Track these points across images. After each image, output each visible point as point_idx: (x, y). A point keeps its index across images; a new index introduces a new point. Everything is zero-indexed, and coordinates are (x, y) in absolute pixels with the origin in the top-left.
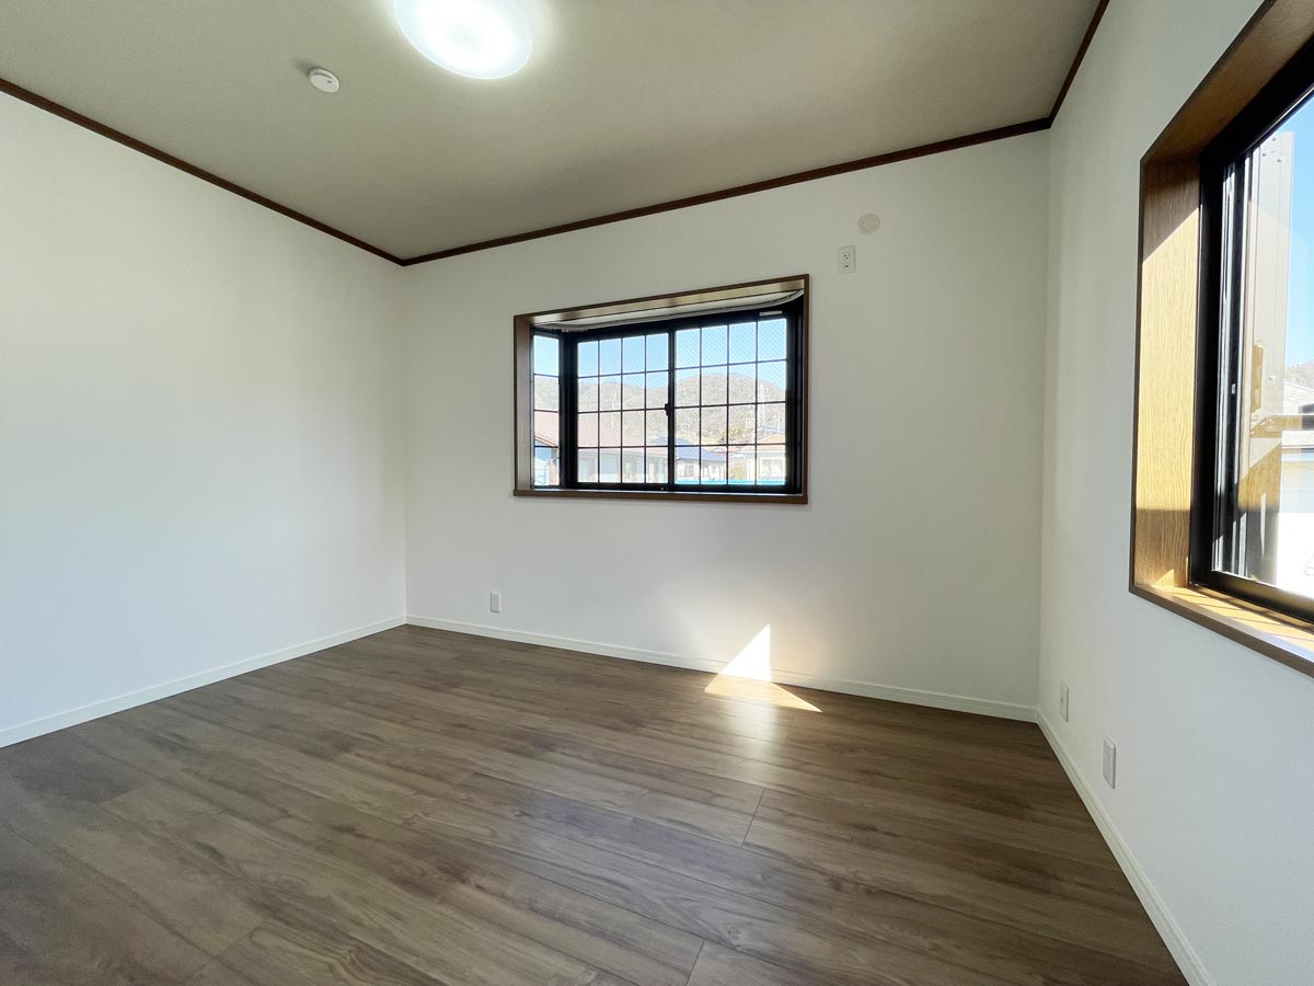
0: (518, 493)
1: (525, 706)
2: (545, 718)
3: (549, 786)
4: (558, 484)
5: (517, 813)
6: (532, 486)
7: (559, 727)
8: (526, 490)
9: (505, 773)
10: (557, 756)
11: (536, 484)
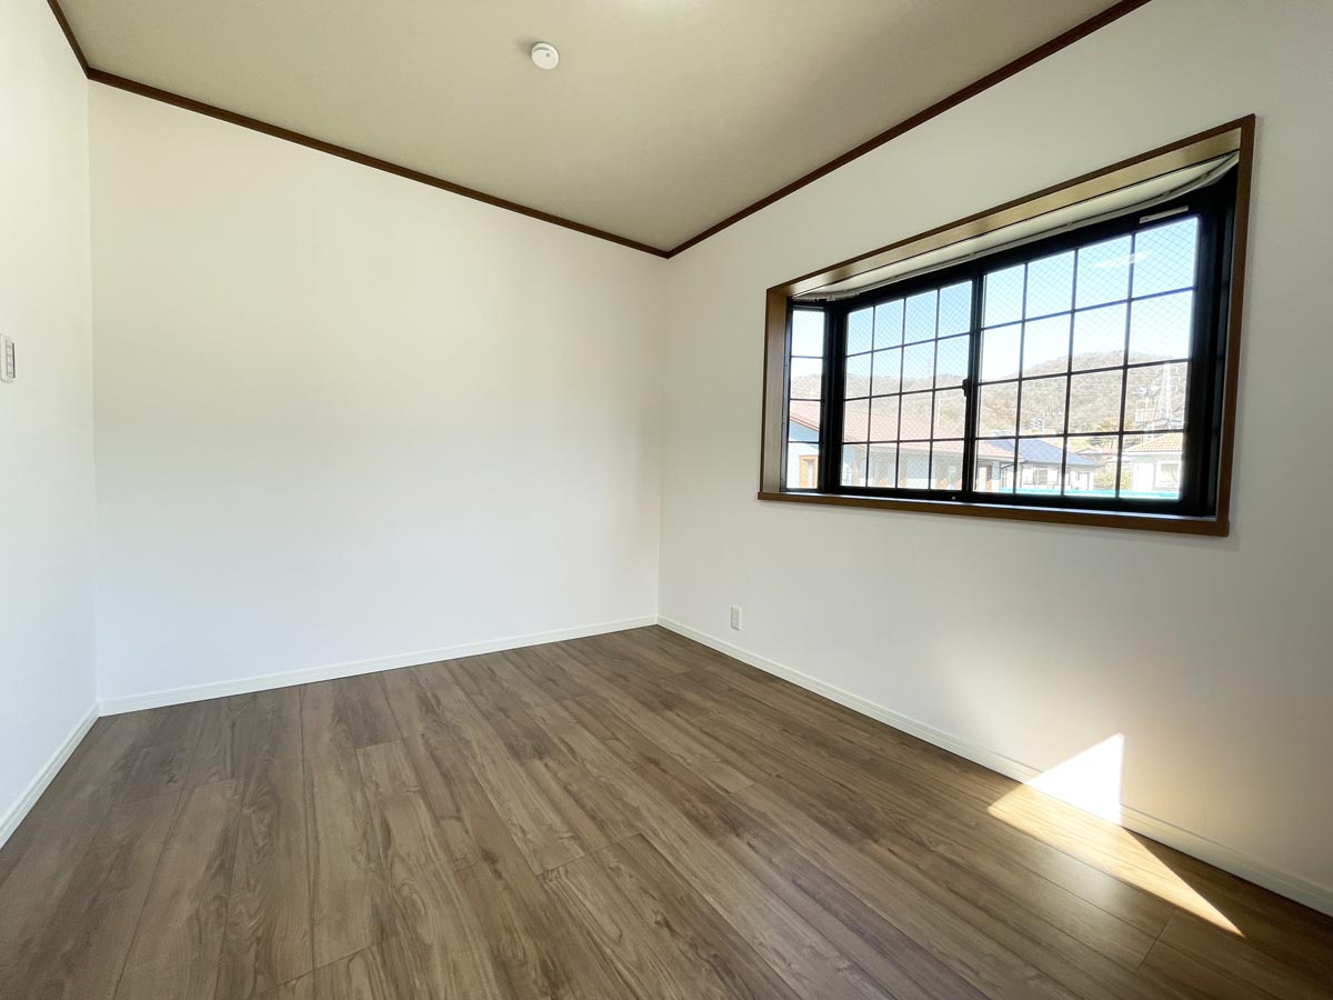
0: (763, 496)
1: (732, 756)
2: (748, 782)
3: (713, 891)
4: (816, 487)
5: (659, 918)
6: (783, 488)
7: (760, 802)
8: (775, 493)
9: (672, 849)
10: (740, 845)
11: (789, 486)
